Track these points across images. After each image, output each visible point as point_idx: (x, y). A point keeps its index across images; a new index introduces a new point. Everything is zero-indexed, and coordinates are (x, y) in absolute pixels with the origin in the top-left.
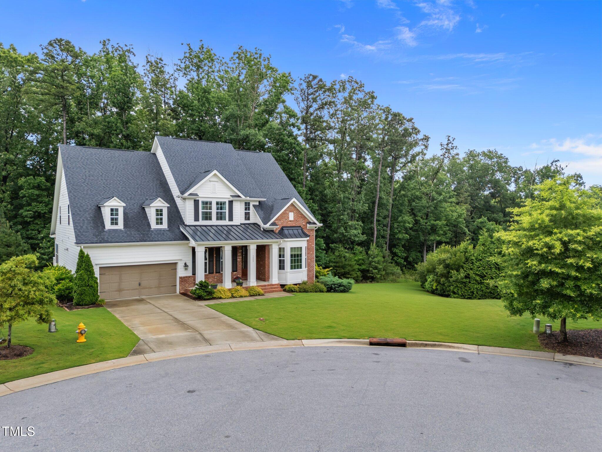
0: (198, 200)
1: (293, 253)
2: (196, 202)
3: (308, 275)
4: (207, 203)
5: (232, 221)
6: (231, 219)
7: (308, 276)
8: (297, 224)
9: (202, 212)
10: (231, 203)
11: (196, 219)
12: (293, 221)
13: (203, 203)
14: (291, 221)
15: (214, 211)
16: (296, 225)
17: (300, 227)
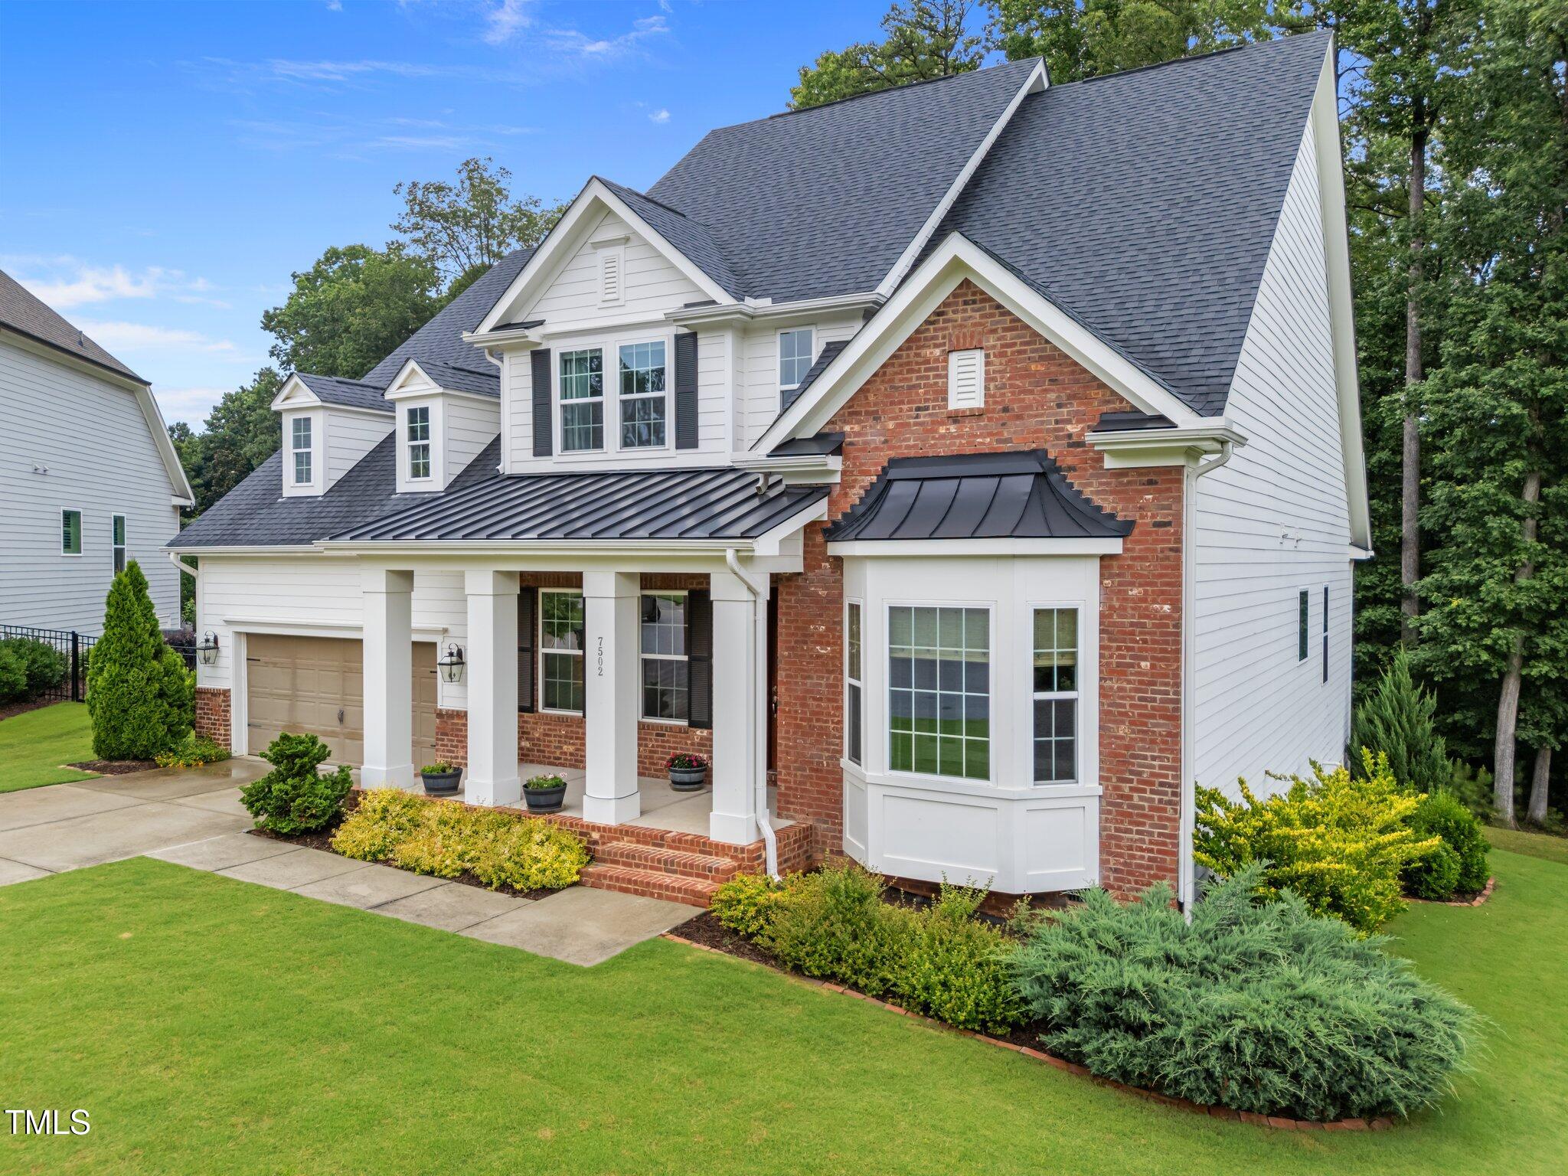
0: (547, 352)
1: (913, 650)
2: (540, 359)
3: (1107, 845)
4: (581, 359)
5: (694, 444)
6: (688, 437)
7: (1105, 848)
8: (1016, 437)
9: (564, 407)
10: (687, 346)
11: (542, 447)
12: (976, 415)
13: (566, 359)
14: (956, 417)
15: (612, 399)
16: (1006, 447)
17: (1038, 454)
